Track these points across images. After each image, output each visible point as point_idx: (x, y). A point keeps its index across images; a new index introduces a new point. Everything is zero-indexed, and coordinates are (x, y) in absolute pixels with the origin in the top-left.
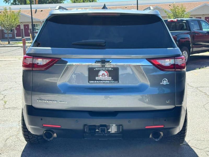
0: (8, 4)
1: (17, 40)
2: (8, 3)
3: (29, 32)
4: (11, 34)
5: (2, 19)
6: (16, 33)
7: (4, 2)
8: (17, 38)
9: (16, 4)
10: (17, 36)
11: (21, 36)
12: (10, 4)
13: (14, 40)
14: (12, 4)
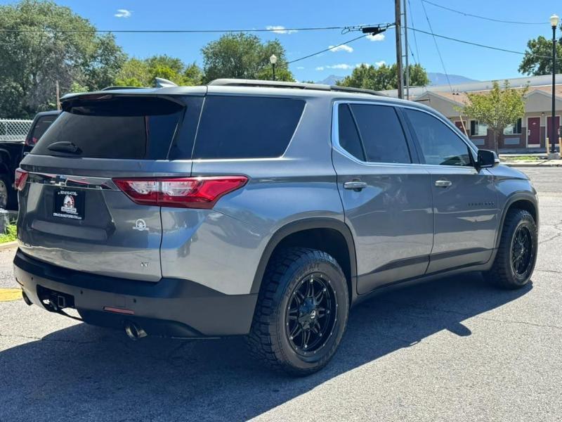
0: (529, 74)
1: (528, 151)
2: (527, 73)
3: (559, 133)
4: (519, 139)
5: (485, 107)
6: (529, 136)
7: (519, 71)
8: (530, 146)
9: (544, 74)
10: (529, 143)
11: (538, 143)
12: (531, 74)
13: (522, 150)
14: (537, 74)
